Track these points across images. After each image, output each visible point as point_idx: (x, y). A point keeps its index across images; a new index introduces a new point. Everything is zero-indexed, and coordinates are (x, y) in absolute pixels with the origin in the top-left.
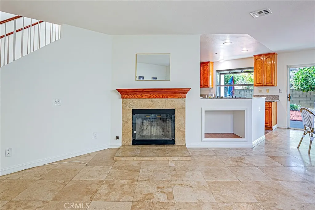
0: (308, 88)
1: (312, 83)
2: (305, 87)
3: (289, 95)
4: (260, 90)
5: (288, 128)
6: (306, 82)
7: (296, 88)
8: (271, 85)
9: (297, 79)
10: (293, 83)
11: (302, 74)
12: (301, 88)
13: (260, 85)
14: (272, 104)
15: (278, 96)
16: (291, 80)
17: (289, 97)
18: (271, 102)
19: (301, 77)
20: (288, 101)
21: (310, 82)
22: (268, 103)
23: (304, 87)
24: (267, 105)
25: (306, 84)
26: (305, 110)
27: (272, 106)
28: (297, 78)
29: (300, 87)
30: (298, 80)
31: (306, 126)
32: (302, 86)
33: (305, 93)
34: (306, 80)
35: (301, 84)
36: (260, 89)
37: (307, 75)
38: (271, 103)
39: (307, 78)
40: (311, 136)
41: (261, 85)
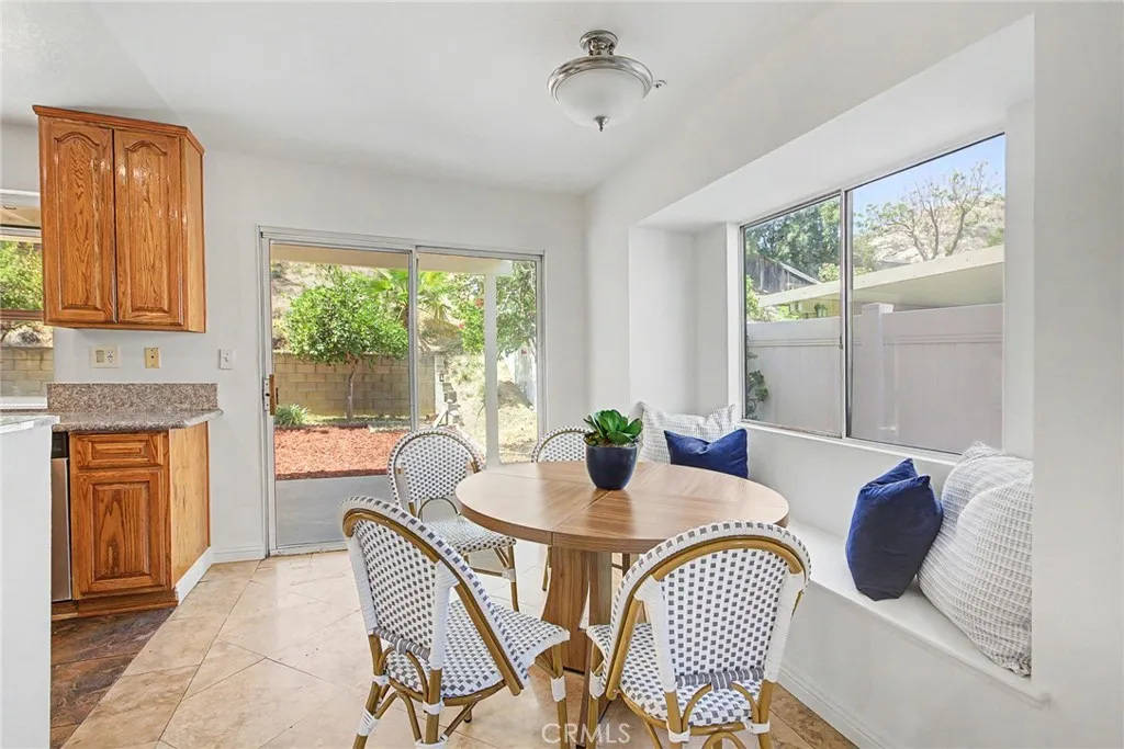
0: (330, 351)
1: (342, 336)
2: (321, 347)
3: (267, 382)
4: (99, 353)
5: (268, 556)
6: (326, 334)
7: (296, 353)
8: (169, 320)
9: (298, 322)
10: (286, 335)
11: (312, 307)
12: (312, 352)
13: (89, 314)
14: (166, 446)
15: (213, 387)
16: (280, 323)
17: (267, 391)
18: (163, 431)
19: (311, 313)
20: (265, 411)
21: (335, 332)
22: (145, 437)
23: (319, 348)
24: (138, 454)
25: (323, 340)
26: (389, 532)
27: (166, 454)
28: (299, 318)
29: (306, 348)
30: (300, 325)
31: (385, 644)
32: (313, 345)
33: (322, 367)
34: (325, 325)
35: (311, 337)
36: (95, 346)
37: (327, 311)
38: (159, 439)
39: (326, 320)
40: (423, 731)
41: (101, 316)
